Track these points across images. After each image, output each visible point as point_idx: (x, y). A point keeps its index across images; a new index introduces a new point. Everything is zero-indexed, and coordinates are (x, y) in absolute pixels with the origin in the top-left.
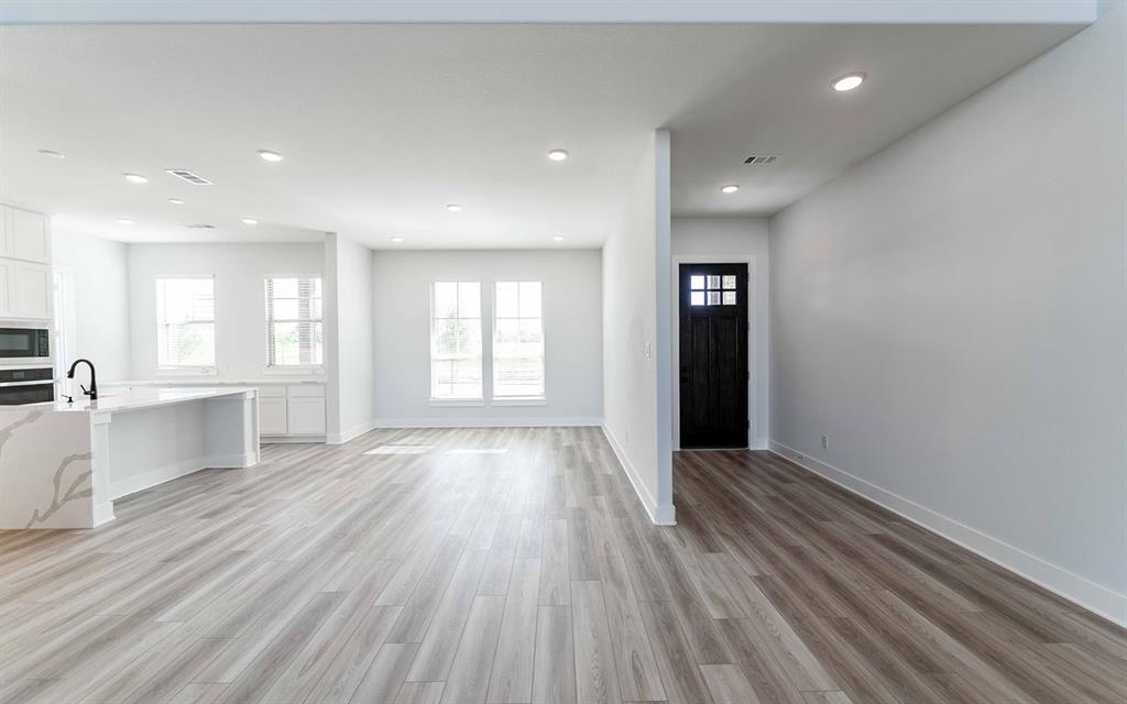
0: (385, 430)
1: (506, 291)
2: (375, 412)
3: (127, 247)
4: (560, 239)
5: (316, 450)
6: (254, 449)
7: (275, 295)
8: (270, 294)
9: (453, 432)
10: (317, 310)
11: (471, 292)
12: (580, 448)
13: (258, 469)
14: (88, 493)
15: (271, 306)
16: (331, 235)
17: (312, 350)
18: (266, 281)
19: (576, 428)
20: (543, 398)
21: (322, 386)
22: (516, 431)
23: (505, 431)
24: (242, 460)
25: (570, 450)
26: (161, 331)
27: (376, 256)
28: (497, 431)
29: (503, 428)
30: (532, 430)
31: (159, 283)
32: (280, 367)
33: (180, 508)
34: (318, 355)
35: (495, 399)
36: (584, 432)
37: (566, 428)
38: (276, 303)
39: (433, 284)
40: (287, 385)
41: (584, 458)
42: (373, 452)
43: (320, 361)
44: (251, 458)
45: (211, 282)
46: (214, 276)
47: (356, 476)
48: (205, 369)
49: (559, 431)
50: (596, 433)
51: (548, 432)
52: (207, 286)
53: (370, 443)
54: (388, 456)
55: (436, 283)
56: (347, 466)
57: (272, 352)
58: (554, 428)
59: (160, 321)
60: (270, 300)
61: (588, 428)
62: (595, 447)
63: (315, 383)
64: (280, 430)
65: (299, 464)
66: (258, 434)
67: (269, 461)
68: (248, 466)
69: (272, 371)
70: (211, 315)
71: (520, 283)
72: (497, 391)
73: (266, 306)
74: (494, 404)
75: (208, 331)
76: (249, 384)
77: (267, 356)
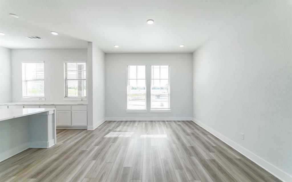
3: (11, 50)
4: (183, 46)
5: (82, 135)
6: (54, 138)
7: (68, 69)
8: (66, 69)
10: (84, 75)
11: (142, 69)
15: (66, 74)
16: (90, 43)
17: (82, 91)
18: (64, 64)
19: (183, 121)
20: (170, 110)
21: (86, 106)
24: (47, 144)
26: (23, 83)
27: (107, 55)
29: (155, 121)
31: (23, 64)
32: (69, 97)
34: (84, 93)
35: (151, 110)
38: (69, 73)
39: (128, 66)
40: (71, 105)
43: (85, 95)
45: (43, 64)
46: (44, 62)
48: (40, 98)
51: (173, 123)
52: (41, 66)
53: (105, 130)
56: (97, 147)
57: (67, 92)
59: (23, 79)
60: (66, 71)
61: (188, 121)
63: (82, 105)
65: (74, 145)
66: (56, 129)
67: (60, 143)
68: (50, 147)
69: (66, 99)
70: (43, 77)
71: (161, 66)
72: (152, 107)
73: (64, 74)
74: (150, 112)
75: (42, 83)
76: (56, 105)
77: (65, 93)
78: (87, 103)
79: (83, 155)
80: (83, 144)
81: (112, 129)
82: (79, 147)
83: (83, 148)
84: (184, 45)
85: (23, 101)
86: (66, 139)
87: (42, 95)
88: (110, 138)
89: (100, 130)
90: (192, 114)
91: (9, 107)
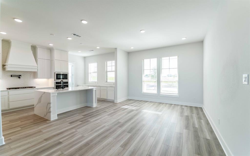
0: (130, 100)
1: (165, 61)
2: (128, 94)
3: (85, 58)
4: (184, 39)
5: (111, 104)
7: (108, 65)
8: (107, 65)
9: (147, 103)
10: (114, 68)
12: (192, 117)
13: (96, 108)
14: (50, 112)
15: (107, 68)
16: (116, 49)
18: (106, 62)
19: (191, 107)
20: (178, 95)
21: (114, 88)
22: (167, 105)
23: (164, 104)
24: (92, 105)
25: (187, 118)
26: (89, 74)
27: (129, 54)
28: (161, 104)
29: (163, 103)
30: (173, 105)
31: (89, 64)
33: (68, 119)
35: (161, 94)
36: (194, 109)
37: (186, 106)
39: (143, 60)
40: (107, 87)
41: (194, 124)
42: (123, 107)
44: (95, 105)
45: (97, 63)
46: (97, 62)
47: (112, 116)
48: (95, 82)
49: (183, 107)
50: (199, 110)
51: (179, 107)
52: (96, 65)
53: (124, 104)
54: (127, 109)
55: (144, 60)
56: (113, 111)
57: (107, 79)
58: (182, 106)
59: (89, 72)
60: (107, 67)
61: (196, 108)
62: (199, 118)
63: (112, 87)
64: (105, 98)
65: (104, 108)
66: (97, 99)
67: (99, 106)
68: (94, 107)
69: (106, 83)
70: (97, 71)
71: (170, 57)
72: (162, 91)
73: (106, 68)
74: (160, 96)
75: (96, 74)
76: (101, 86)
77: (106, 80)
78: (114, 86)
79: (105, 113)
80: (107, 109)
81: (128, 104)
82: (105, 109)
83: (106, 110)
84: (186, 38)
85: (89, 84)
86: (102, 105)
87: (96, 81)
88: (123, 108)
89: (121, 104)
90: (202, 102)
91: (84, 86)
